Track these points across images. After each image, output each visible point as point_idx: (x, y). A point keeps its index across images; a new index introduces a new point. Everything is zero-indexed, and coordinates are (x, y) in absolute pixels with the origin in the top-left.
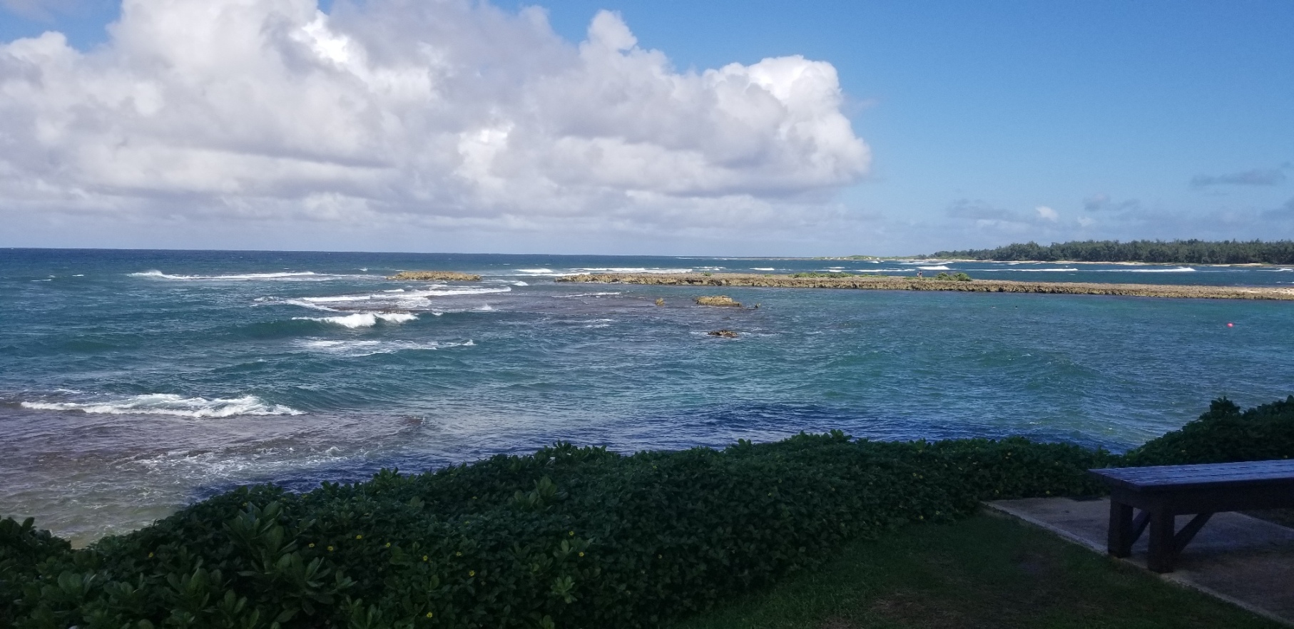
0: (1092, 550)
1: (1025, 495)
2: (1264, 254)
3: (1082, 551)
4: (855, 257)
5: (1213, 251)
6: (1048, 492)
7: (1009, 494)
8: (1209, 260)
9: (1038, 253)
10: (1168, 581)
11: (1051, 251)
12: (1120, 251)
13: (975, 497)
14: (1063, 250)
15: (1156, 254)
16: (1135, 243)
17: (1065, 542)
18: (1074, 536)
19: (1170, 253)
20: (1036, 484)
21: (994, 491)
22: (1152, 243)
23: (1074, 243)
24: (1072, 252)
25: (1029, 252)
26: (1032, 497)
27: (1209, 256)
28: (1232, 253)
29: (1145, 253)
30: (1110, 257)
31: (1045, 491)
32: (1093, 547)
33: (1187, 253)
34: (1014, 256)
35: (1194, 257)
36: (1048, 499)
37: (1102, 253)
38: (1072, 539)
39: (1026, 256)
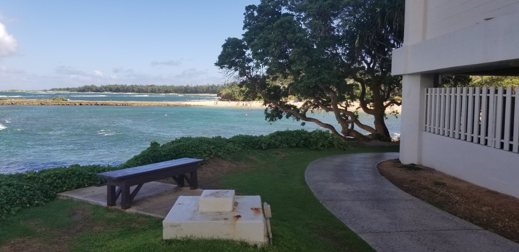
0: (101, 205)
1: (76, 188)
2: (175, 90)
3: (98, 207)
4: (12, 90)
5: (159, 89)
6: (86, 185)
7: (69, 189)
8: (158, 92)
9: (96, 89)
10: (128, 212)
11: (101, 88)
12: (127, 89)
13: (54, 192)
14: (105, 88)
15: (140, 90)
16: (132, 86)
17: (91, 204)
18: (95, 201)
19: (145, 89)
20: (81, 183)
21: (63, 188)
22: (139, 86)
23: (110, 86)
24: (109, 89)
25: (92, 89)
26: (80, 188)
27: (158, 91)
28: (166, 90)
29: (136, 89)
30: (124, 91)
31: (84, 185)
32: (102, 204)
33: (151, 89)
34: (86, 90)
35: (153, 91)
36: (86, 188)
37: (121, 90)
38: (94, 202)
39: (91, 90)
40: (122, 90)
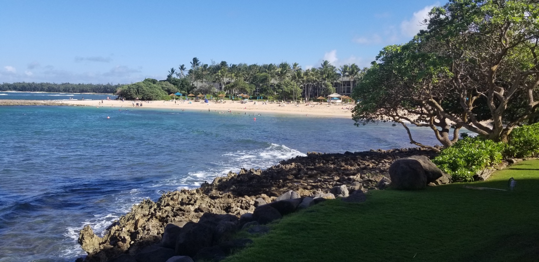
8: (72, 91)
19: (57, 88)
30: (31, 89)
35: (66, 90)
40: (28, 89)
